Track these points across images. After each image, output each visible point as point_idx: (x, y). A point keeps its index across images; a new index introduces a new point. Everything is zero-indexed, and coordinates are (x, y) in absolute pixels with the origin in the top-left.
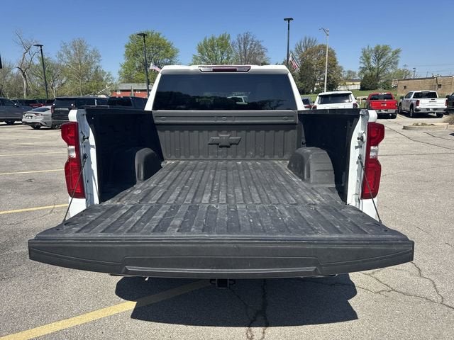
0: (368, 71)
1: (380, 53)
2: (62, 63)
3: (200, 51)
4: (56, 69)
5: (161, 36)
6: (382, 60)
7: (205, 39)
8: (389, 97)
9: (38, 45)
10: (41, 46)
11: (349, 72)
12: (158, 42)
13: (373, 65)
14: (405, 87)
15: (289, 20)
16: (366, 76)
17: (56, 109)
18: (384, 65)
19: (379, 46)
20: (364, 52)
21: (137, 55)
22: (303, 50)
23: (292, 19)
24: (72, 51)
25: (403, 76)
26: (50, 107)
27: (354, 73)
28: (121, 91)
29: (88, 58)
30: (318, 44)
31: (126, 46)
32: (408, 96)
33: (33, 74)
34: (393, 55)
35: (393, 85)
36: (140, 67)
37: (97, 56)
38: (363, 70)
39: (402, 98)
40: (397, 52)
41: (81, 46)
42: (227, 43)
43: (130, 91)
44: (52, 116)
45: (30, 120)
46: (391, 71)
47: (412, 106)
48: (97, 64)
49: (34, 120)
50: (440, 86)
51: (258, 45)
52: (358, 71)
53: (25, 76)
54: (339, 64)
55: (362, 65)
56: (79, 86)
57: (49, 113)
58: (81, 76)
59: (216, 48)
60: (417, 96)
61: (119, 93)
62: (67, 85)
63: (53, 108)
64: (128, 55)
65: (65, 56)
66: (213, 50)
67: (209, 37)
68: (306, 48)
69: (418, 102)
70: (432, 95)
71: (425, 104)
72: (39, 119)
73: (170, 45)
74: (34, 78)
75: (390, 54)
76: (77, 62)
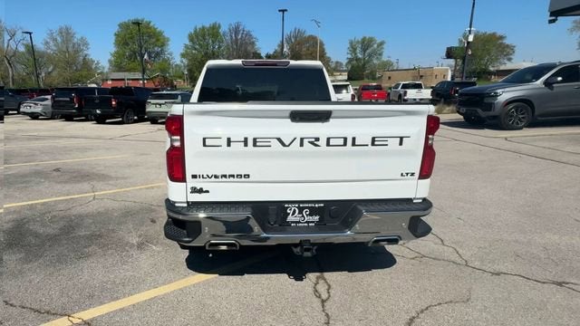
0: (355, 62)
1: (366, 44)
2: (49, 51)
3: (191, 39)
4: (42, 57)
5: (151, 24)
6: (368, 51)
7: (196, 28)
8: (379, 88)
9: (27, 33)
10: (30, 33)
11: (337, 62)
12: (149, 30)
13: (360, 56)
14: (390, 78)
15: (283, 11)
16: (352, 67)
17: (56, 99)
18: (370, 55)
19: (365, 38)
20: (351, 43)
21: (128, 44)
22: (293, 40)
23: (286, 10)
24: (59, 39)
25: (387, 66)
26: (49, 97)
27: (341, 64)
28: (112, 80)
29: (76, 46)
30: (307, 34)
31: (116, 34)
32: (397, 87)
33: (18, 62)
34: (378, 46)
35: (378, 75)
36: (130, 56)
37: (86, 44)
38: (350, 61)
39: (390, 88)
40: (381, 44)
41: (68, 33)
42: (218, 32)
43: (123, 80)
44: (52, 106)
45: (28, 110)
46: (375, 62)
47: (400, 96)
48: (86, 52)
49: (33, 110)
50: (421, 76)
51: (249, 34)
52: (344, 62)
53: (10, 64)
54: (327, 55)
55: (349, 56)
56: (67, 74)
57: (49, 103)
58: (69, 64)
59: (207, 37)
60: (405, 86)
61: (110, 82)
62: (54, 74)
63: (53, 98)
64: (118, 43)
65: (52, 44)
66: (205, 39)
67: (199, 26)
68: (296, 38)
69: (405, 93)
70: (418, 86)
71: (412, 94)
72: (38, 109)
73: (160, 33)
74: (19, 66)
75: (375, 46)
76: (64, 49)
